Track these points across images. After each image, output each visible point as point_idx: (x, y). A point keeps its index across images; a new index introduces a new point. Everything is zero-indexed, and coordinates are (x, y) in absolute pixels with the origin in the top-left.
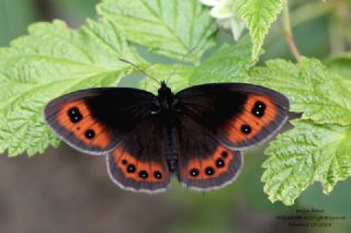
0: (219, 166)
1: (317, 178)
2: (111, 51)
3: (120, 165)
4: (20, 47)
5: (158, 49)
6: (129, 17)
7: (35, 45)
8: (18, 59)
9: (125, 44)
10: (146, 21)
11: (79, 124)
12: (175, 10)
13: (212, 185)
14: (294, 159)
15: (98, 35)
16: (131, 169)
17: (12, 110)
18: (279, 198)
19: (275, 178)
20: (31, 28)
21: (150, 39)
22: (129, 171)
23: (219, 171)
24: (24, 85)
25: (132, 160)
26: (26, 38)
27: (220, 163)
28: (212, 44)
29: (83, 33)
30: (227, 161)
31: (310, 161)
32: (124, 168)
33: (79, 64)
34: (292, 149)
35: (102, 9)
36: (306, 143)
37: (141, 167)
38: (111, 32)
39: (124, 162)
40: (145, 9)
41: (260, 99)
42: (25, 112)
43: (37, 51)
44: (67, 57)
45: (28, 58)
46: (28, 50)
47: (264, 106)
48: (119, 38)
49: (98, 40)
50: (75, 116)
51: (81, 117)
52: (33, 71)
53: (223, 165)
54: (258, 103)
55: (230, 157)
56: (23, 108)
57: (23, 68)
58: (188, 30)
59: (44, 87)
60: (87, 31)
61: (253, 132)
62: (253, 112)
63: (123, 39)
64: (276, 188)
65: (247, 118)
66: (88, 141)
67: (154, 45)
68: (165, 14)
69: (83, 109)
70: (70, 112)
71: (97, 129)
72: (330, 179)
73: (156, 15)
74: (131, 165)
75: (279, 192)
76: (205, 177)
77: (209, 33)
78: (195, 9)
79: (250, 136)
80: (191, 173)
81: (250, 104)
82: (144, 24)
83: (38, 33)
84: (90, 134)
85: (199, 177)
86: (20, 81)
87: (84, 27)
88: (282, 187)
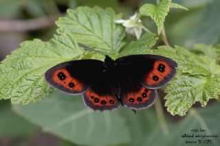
0: (144, 97)
1: (197, 100)
2: (70, 50)
3: (90, 99)
4: (18, 53)
5: (95, 48)
6: (76, 33)
7: (26, 52)
8: (18, 59)
9: (77, 46)
10: (86, 35)
11: (65, 80)
12: (101, 28)
13: (142, 107)
14: (181, 94)
15: (62, 42)
16: (97, 100)
17: (21, 81)
18: (177, 113)
19: (172, 104)
20: (21, 44)
21: (90, 43)
22: (95, 102)
23: (145, 99)
24: (24, 70)
25: (96, 96)
26: (20, 49)
27: (144, 95)
28: (124, 44)
29: (53, 42)
30: (148, 94)
31: (190, 94)
32: (92, 100)
33: (53, 57)
34: (179, 89)
35: (60, 31)
36: (186, 86)
37: (102, 99)
38: (69, 40)
39: (92, 97)
40: (84, 29)
41: (161, 62)
42: (28, 82)
43: (27, 54)
44: (45, 55)
45: (24, 57)
46: (22, 55)
47: (164, 67)
48: (74, 43)
49: (62, 45)
50: (62, 77)
51: (65, 77)
52: (28, 63)
53: (146, 96)
54: (160, 65)
55: (150, 92)
56: (27, 80)
57: (23, 62)
58: (110, 37)
59: (37, 70)
60: (55, 41)
61: (160, 80)
62: (159, 69)
63: (76, 43)
64: (174, 109)
65: (156, 72)
66: (71, 89)
67: (93, 46)
68: (96, 31)
69: (66, 73)
70: (59, 75)
71: (75, 82)
72: (204, 99)
73: (91, 31)
74: (96, 99)
75: (176, 110)
76: (138, 102)
77: (122, 38)
78: (112, 27)
79: (158, 82)
80: (130, 100)
81: (156, 65)
82: (85, 36)
83: (26, 46)
84: (71, 85)
85: (135, 103)
86: (22, 69)
87: (52, 39)
88: (177, 107)
